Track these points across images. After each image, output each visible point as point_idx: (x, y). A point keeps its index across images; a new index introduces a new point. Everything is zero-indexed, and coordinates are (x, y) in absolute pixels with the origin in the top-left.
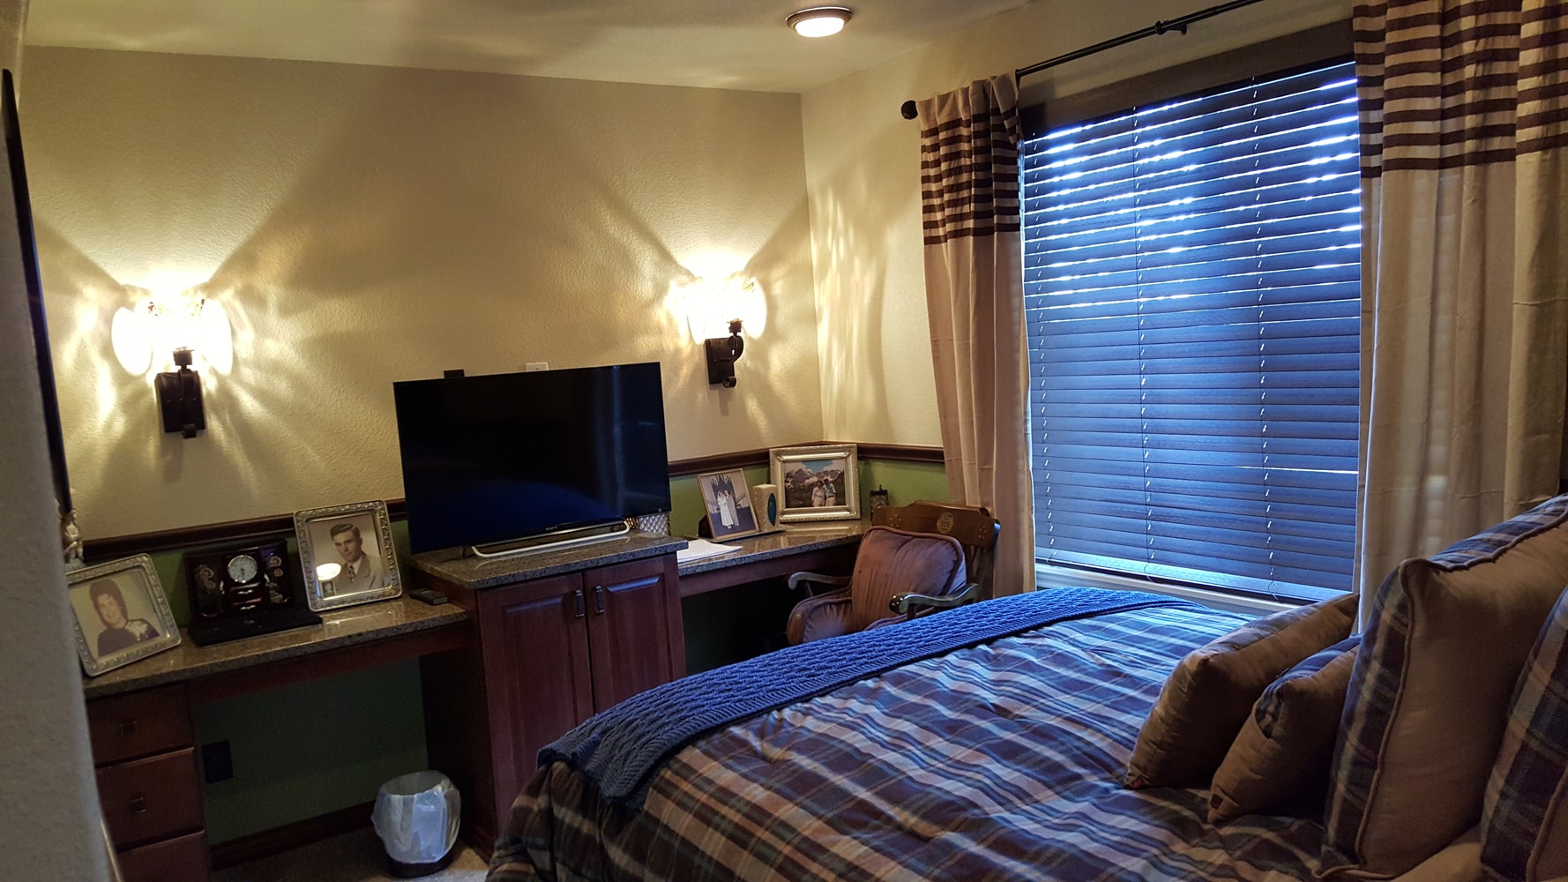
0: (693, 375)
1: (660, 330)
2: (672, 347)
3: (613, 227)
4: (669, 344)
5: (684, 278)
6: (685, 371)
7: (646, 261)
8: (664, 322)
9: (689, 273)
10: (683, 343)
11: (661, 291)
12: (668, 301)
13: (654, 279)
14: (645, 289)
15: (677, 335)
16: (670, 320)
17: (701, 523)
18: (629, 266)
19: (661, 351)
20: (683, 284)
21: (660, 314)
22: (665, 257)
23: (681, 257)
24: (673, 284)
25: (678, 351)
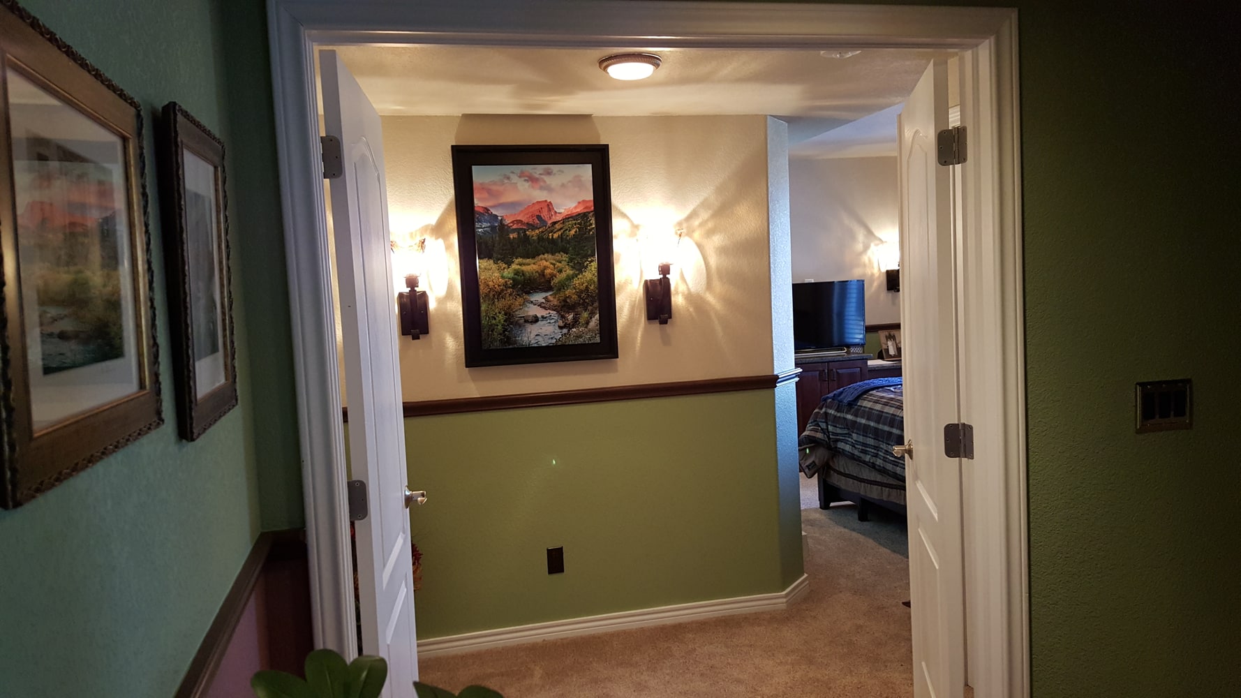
0: (879, 286)
1: (865, 265)
2: (870, 273)
3: (847, 221)
4: (869, 272)
5: (877, 242)
6: (875, 284)
7: (861, 235)
8: (867, 261)
9: (880, 240)
10: (876, 271)
11: (866, 248)
12: (869, 253)
13: (863, 243)
14: (859, 247)
15: (873, 268)
16: (870, 261)
17: (879, 353)
18: (853, 237)
19: (865, 275)
20: (877, 245)
21: (865, 259)
22: (870, 233)
23: (878, 233)
24: (872, 245)
25: (873, 275)
